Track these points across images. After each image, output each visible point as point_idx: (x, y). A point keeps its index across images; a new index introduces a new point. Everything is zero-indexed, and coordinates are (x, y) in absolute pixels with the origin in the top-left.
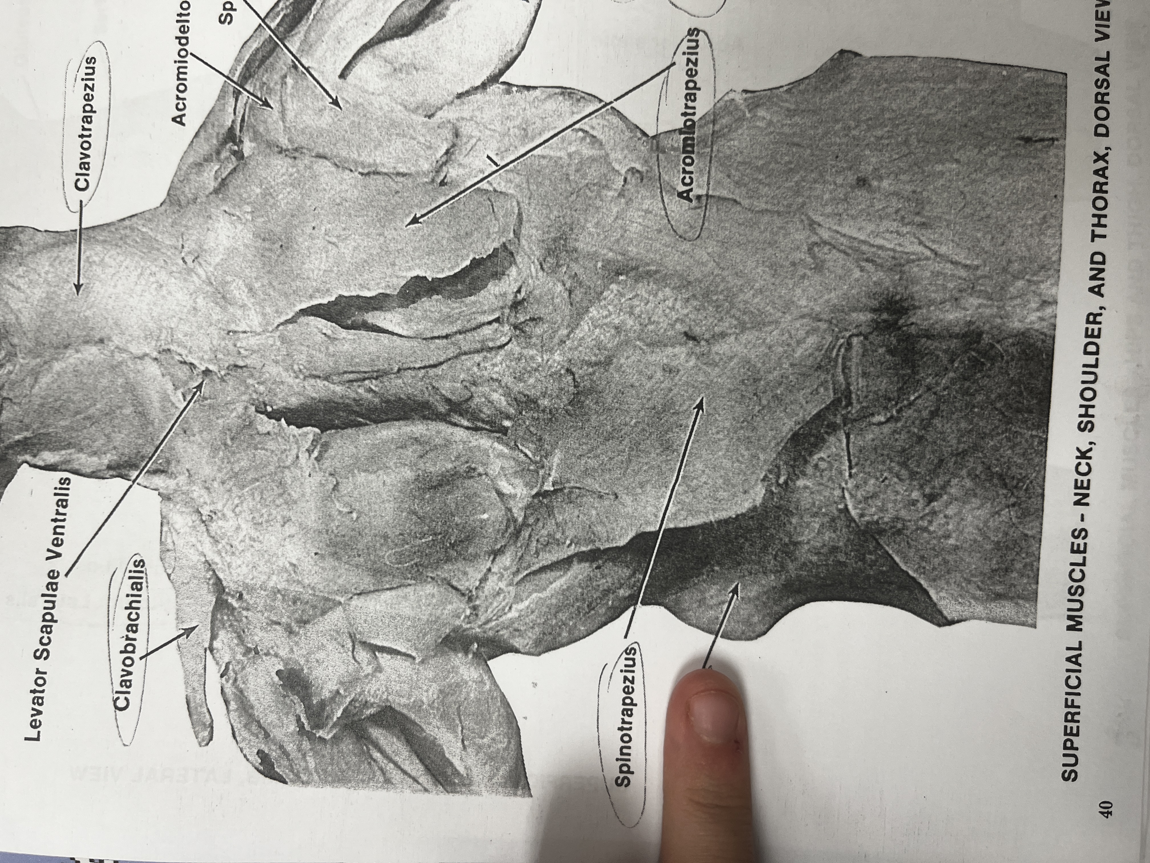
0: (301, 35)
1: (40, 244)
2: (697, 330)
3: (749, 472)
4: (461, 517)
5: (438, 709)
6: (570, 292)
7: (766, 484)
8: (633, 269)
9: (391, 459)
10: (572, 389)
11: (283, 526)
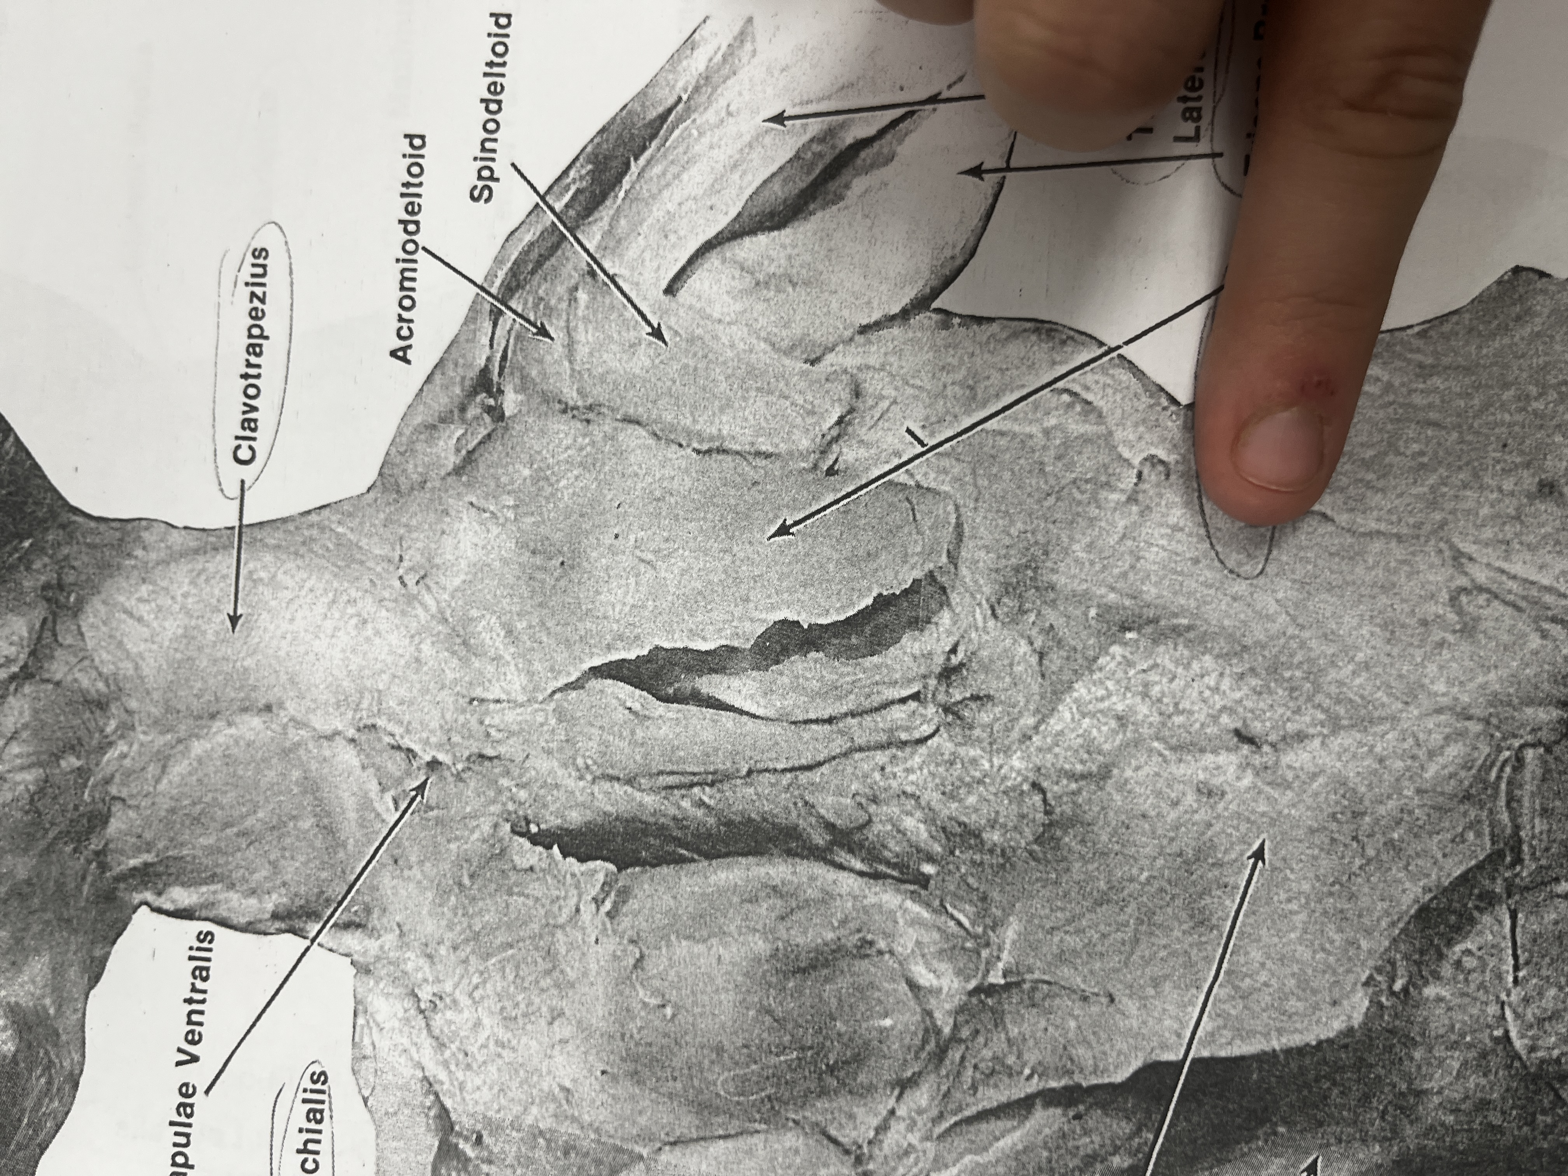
0: (605, 224)
1: (176, 548)
2: (1257, 728)
3: (1341, 970)
4: (846, 1022)
6: (1041, 655)
7: (1370, 990)
8: (1150, 622)
9: (732, 920)
10: (1040, 816)
11: (551, 1023)
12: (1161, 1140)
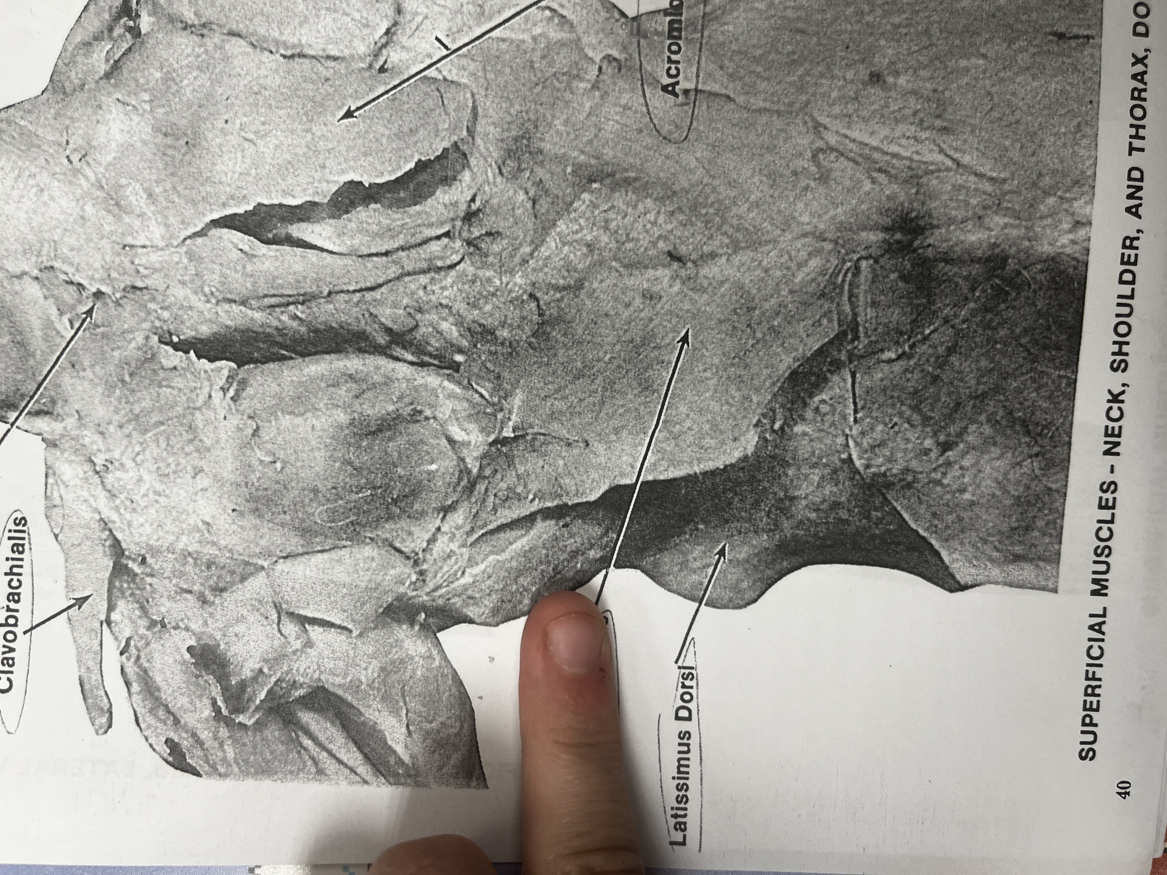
2: (683, 250)
3: (739, 417)
4: (404, 468)
5: (379, 689)
6: (534, 202)
7: (759, 430)
8: (608, 175)
9: (321, 399)
10: (535, 318)
11: (194, 477)
12: (621, 538)
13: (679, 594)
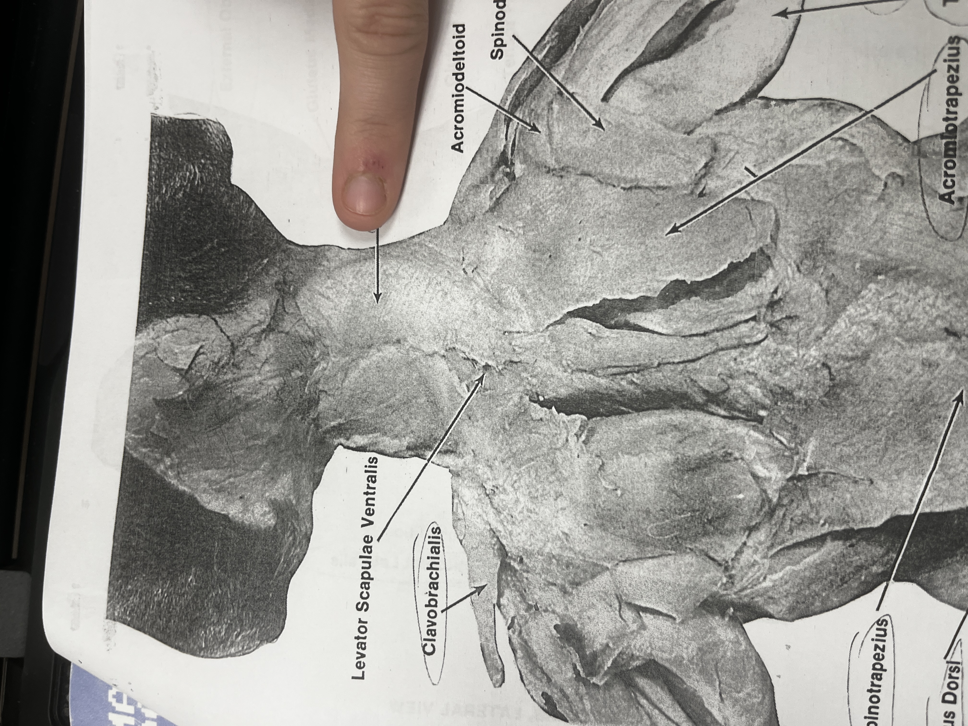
0: (566, 65)
1: (345, 260)
2: (958, 327)
4: (718, 497)
5: (697, 665)
6: (827, 292)
8: (892, 269)
9: (652, 444)
10: (827, 382)
11: (556, 500)
12: (900, 557)
13: (949, 604)
